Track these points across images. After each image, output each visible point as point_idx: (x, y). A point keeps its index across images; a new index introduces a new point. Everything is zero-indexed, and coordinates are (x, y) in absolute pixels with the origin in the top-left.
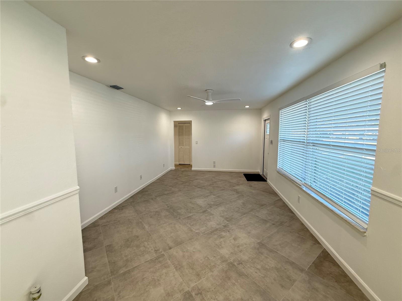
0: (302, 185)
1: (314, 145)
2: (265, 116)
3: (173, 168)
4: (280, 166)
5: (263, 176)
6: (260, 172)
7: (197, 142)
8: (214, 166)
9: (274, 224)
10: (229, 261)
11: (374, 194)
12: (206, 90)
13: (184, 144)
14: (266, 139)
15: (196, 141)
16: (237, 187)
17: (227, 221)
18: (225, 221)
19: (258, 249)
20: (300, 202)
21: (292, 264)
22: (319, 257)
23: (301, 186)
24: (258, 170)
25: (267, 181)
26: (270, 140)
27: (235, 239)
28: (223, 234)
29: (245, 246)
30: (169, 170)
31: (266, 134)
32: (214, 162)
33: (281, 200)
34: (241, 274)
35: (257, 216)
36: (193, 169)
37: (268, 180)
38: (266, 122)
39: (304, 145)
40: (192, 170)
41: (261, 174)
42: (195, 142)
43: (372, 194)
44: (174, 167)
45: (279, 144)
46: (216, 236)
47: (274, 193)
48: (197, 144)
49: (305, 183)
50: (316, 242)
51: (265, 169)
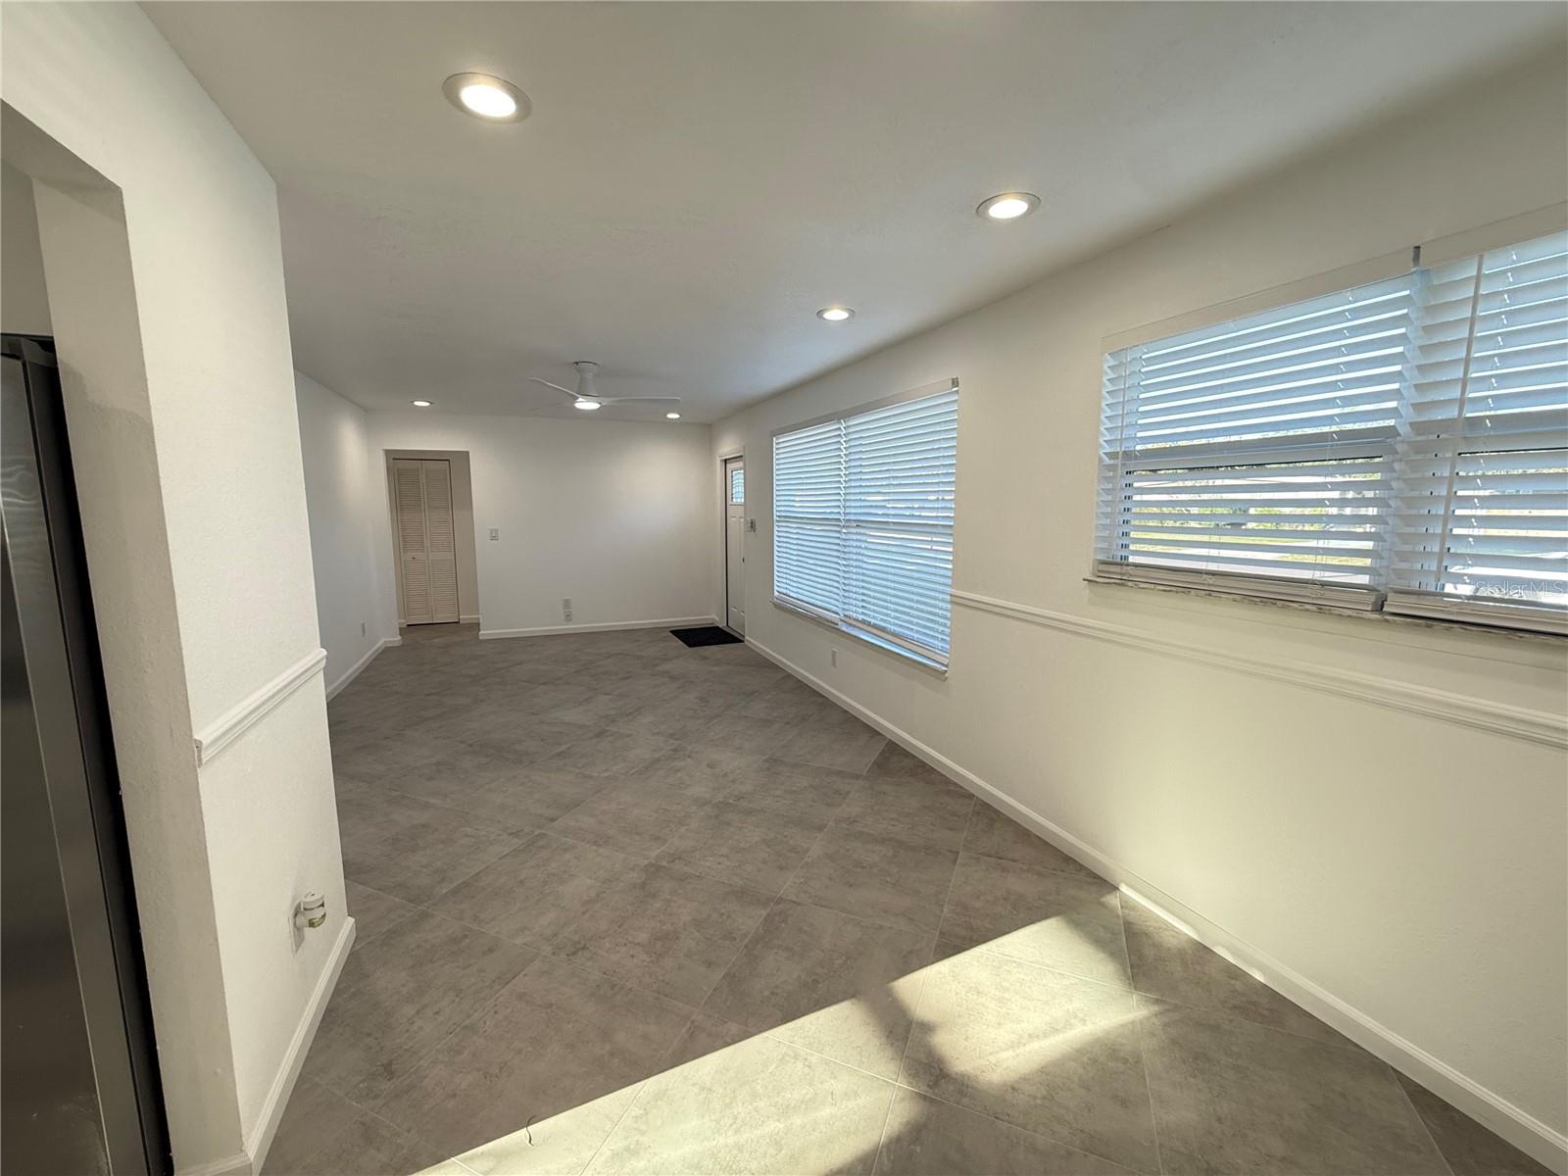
0: (840, 623)
1: (859, 524)
2: (728, 447)
3: (396, 639)
4: (781, 590)
5: (728, 630)
6: (717, 619)
7: (497, 534)
8: (568, 617)
9: (787, 723)
10: (714, 802)
11: (956, 601)
12: (577, 363)
13: (427, 543)
14: (734, 519)
15: (492, 530)
16: (667, 666)
17: (677, 739)
18: (671, 741)
19: (768, 769)
20: (837, 665)
21: (839, 773)
22: (882, 753)
23: (837, 624)
24: (714, 617)
25: (743, 642)
26: (749, 519)
27: (711, 766)
28: (679, 764)
29: (738, 771)
30: (379, 648)
31: (729, 502)
32: (567, 603)
33: (789, 676)
34: (749, 812)
35: (746, 717)
36: (485, 633)
37: (747, 638)
38: (728, 465)
39: (839, 526)
40: (481, 638)
41: (722, 625)
42: (489, 532)
43: (952, 602)
44: (399, 638)
45: (776, 528)
46: (662, 772)
47: (766, 665)
48: (494, 538)
49: (845, 615)
50: (873, 732)
51: (731, 609)
